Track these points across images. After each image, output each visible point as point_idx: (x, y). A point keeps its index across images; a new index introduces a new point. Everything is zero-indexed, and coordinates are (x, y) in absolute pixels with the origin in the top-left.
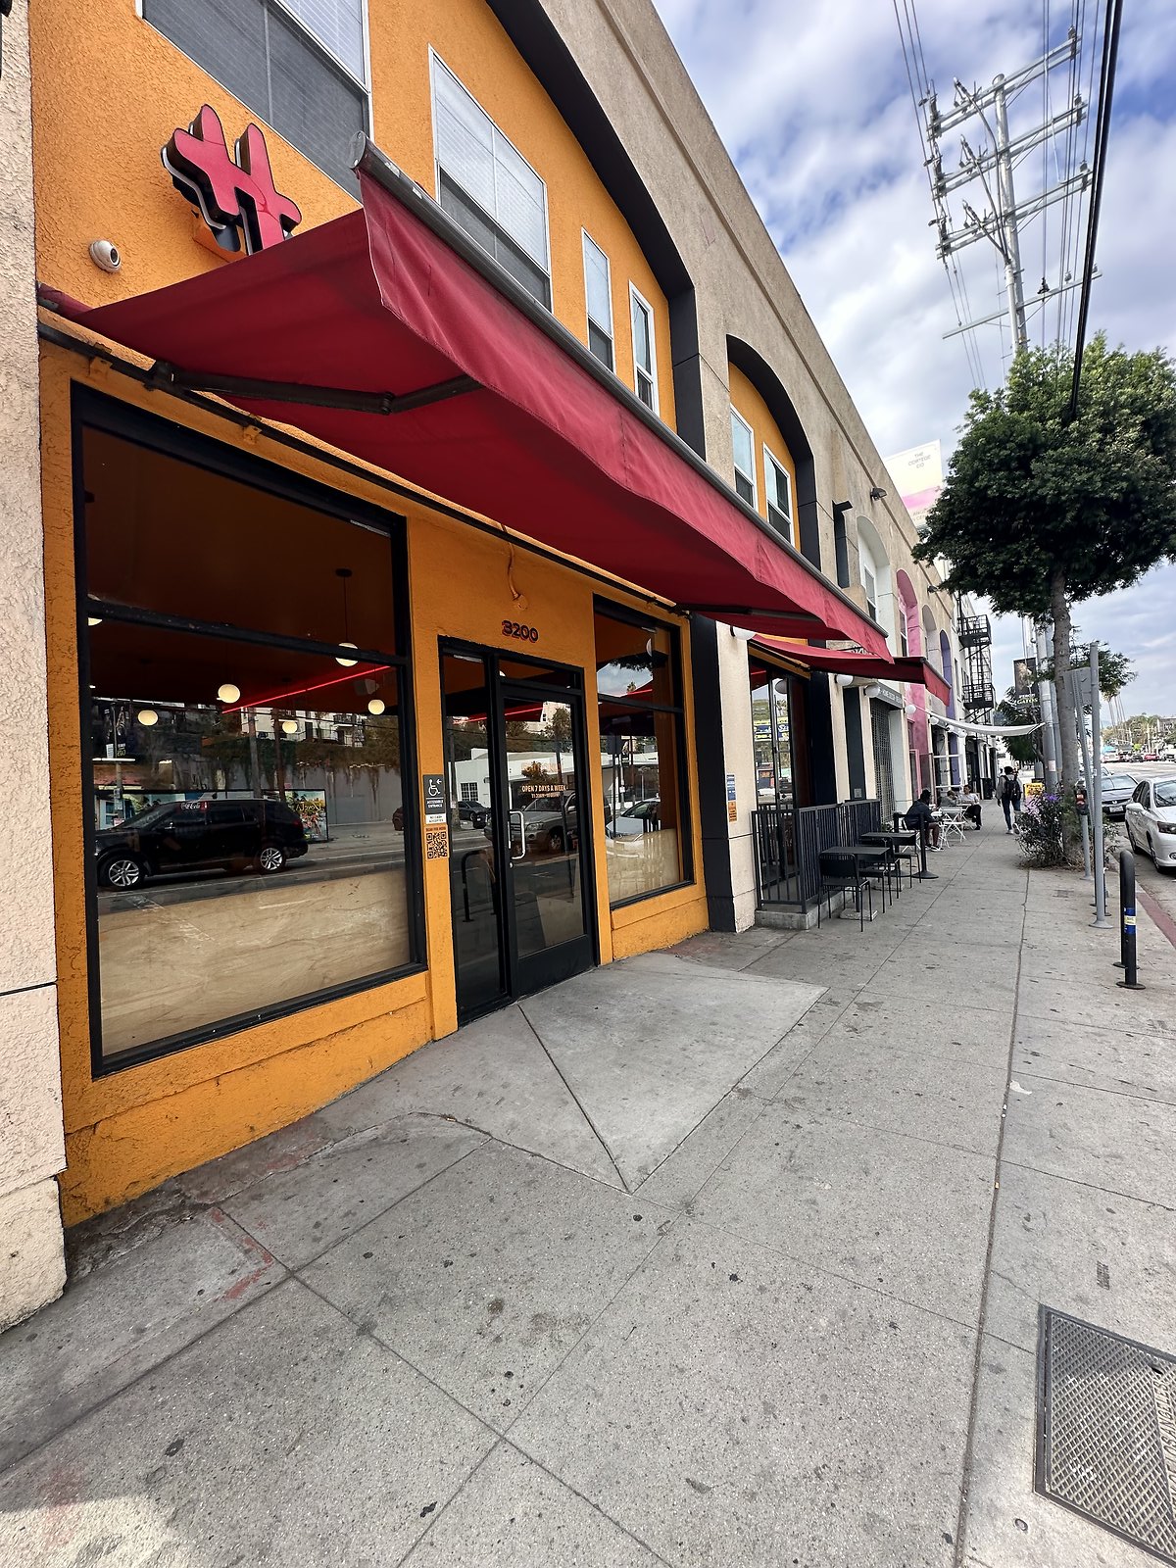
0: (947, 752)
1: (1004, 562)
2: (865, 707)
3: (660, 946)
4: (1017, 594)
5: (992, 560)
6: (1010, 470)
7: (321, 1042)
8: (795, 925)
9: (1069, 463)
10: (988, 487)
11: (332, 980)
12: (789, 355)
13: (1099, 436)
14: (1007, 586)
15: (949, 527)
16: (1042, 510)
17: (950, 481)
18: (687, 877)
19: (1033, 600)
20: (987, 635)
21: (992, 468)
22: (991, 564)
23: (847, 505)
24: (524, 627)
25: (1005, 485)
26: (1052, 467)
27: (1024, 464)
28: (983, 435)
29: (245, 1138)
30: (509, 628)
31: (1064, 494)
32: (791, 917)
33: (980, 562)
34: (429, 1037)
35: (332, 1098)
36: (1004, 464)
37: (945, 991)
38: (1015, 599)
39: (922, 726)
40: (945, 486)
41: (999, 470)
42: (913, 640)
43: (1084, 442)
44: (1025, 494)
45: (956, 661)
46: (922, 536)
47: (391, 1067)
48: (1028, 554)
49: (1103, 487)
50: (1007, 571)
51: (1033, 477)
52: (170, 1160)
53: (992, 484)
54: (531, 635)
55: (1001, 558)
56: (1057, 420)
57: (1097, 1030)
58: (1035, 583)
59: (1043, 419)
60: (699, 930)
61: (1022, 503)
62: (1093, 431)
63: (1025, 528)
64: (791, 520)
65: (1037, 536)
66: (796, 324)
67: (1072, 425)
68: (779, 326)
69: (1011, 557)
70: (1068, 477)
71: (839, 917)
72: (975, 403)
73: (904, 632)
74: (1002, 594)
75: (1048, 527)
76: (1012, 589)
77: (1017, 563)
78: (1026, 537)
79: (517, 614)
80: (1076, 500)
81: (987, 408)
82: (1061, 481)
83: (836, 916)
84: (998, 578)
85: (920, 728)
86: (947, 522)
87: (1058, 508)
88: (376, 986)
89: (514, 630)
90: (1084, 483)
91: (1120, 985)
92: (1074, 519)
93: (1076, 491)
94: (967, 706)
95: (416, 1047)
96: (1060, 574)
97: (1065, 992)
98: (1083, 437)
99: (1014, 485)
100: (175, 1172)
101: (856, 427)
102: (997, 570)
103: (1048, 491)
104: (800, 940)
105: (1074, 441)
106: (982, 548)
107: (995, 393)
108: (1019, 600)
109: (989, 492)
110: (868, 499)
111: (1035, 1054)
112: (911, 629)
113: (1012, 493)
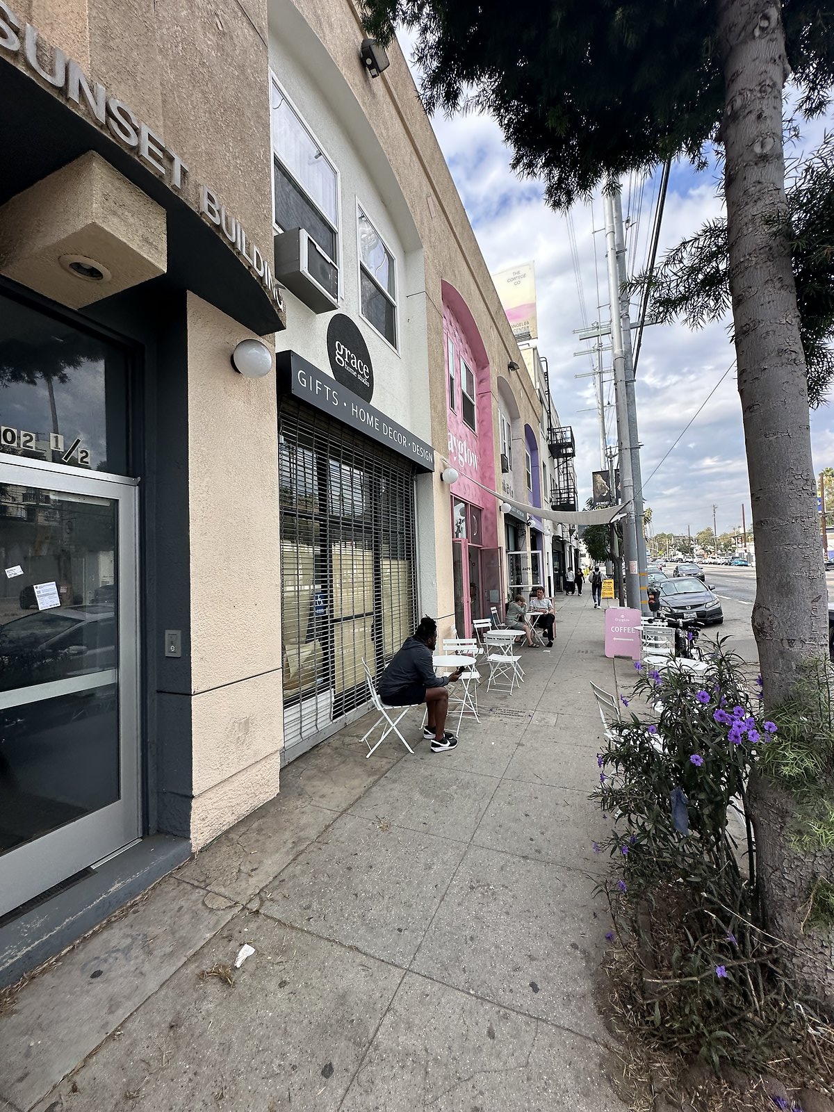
0: (529, 548)
20: (571, 445)
39: (491, 513)
45: (544, 466)
85: (489, 516)
94: (554, 509)
112: (481, 396)
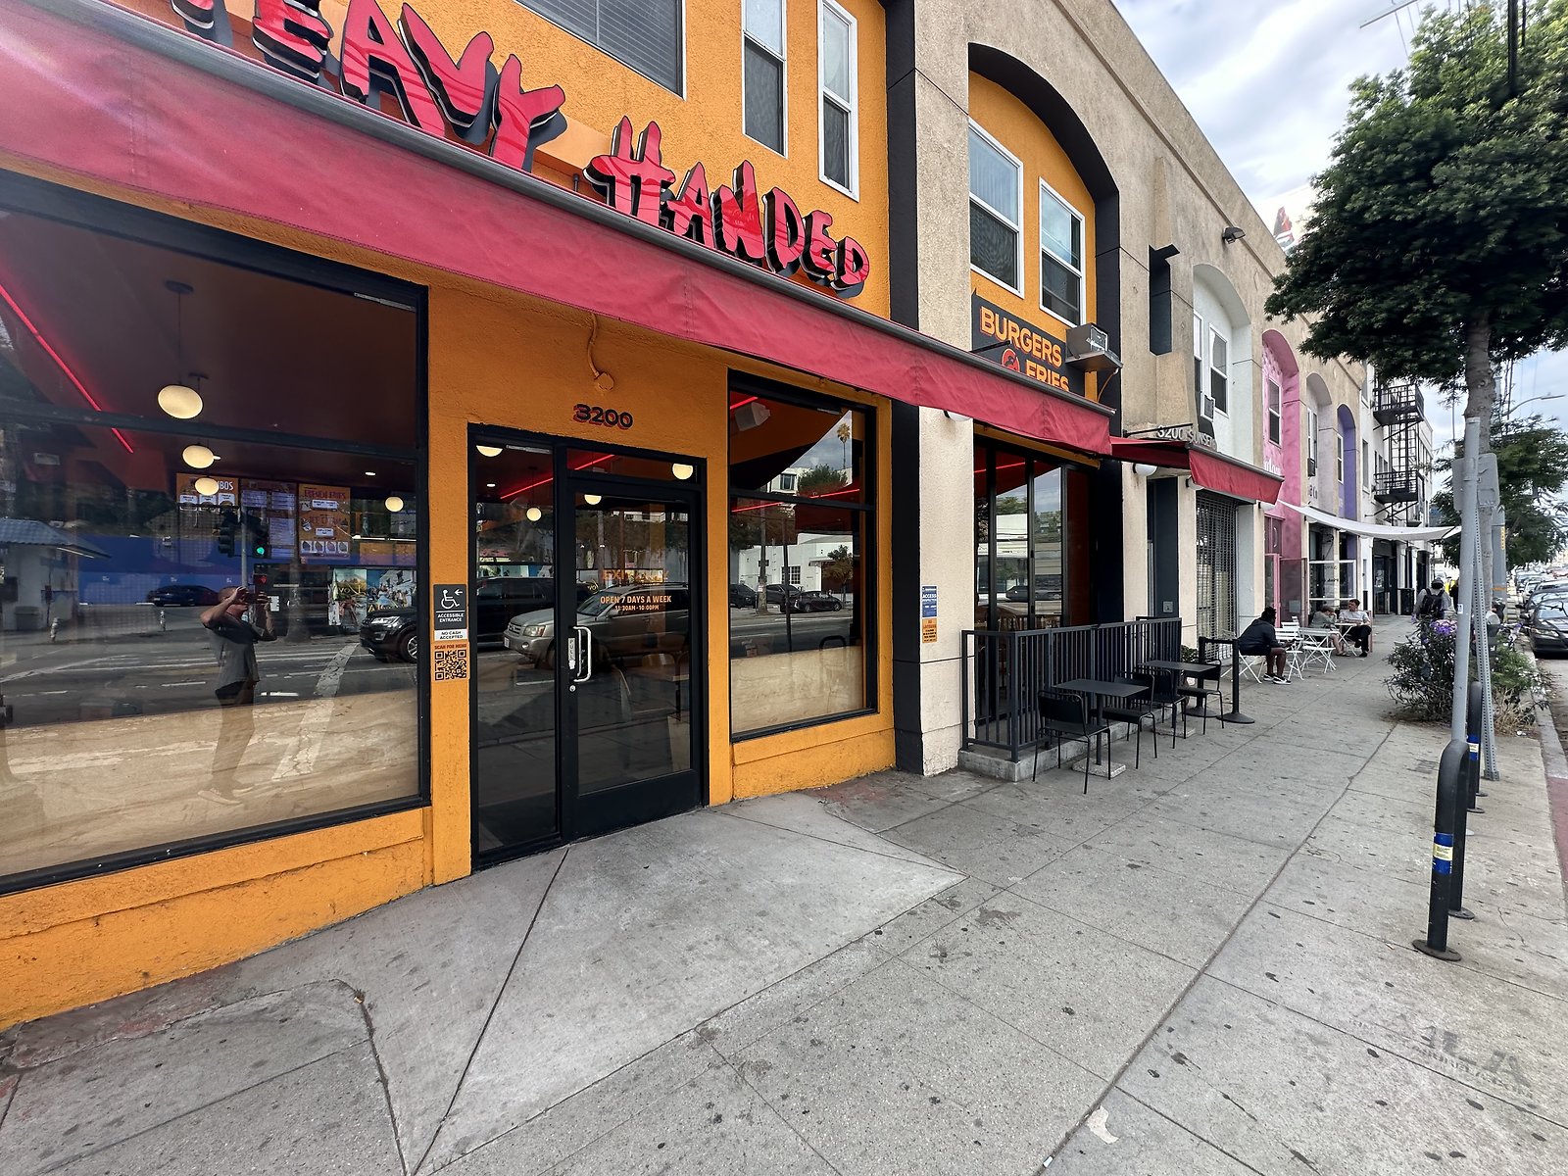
0: (1337, 557)
1: (1389, 311)
2: (1187, 503)
3: (810, 785)
4: (1408, 354)
5: (1373, 309)
6: (1403, 182)
7: (258, 882)
8: (1002, 773)
9: (1497, 162)
10: (1365, 209)
11: (307, 809)
12: (1084, 64)
13: (1550, 116)
14: (1393, 343)
15: (1315, 269)
16: (1449, 233)
17: (1318, 207)
18: (870, 705)
19: (1434, 361)
21: (1373, 182)
22: (1369, 314)
23: (1172, 251)
24: (610, 411)
25: (1392, 203)
26: (1466, 170)
27: (1423, 172)
28: (1361, 138)
29: (137, 984)
30: (583, 413)
31: (1484, 208)
32: (998, 764)
33: (1353, 312)
34: (427, 880)
35: (270, 945)
36: (1393, 174)
37: (1125, 910)
38: (1405, 361)
39: (1295, 524)
40: (1314, 214)
41: (1384, 183)
42: (1290, 418)
43: (1526, 129)
44: (1424, 213)
45: (1365, 444)
46: (1278, 282)
47: (364, 913)
48: (1427, 297)
49: (1552, 192)
50: (1394, 324)
51: (1435, 187)
52: (22, 1004)
53: (1374, 206)
54: (624, 420)
55: (1384, 306)
56: (1482, 102)
57: (1319, 1030)
58: (1438, 337)
59: (1460, 106)
60: (879, 767)
61: (1420, 226)
62: (1544, 111)
63: (1424, 264)
64: (1082, 274)
65: (1443, 272)
66: (1096, 25)
67: (1507, 106)
68: (1067, 27)
69: (1400, 304)
70: (1492, 182)
71: (1072, 768)
72: (1357, 95)
73: (1276, 408)
74: (1385, 355)
75: (1462, 257)
76: (1401, 346)
77: (1409, 310)
78: (1425, 273)
79: (599, 395)
80: (1503, 216)
81: (1375, 100)
82: (1480, 189)
83: (1066, 767)
84: (1380, 333)
85: (1291, 526)
86: (1312, 263)
87: (1476, 229)
88: (348, 822)
89: (593, 415)
90: (1518, 189)
91: (1417, 946)
92: (1501, 242)
93: (1504, 202)
94: (1380, 500)
95: (403, 892)
96: (1483, 322)
97: (1312, 943)
98: (1525, 121)
99: (1407, 203)
100: (29, 1017)
101: (1199, 151)
102: (1377, 322)
103: (1459, 206)
104: (997, 797)
105: (1510, 129)
106: (1358, 293)
107: (1391, 77)
108: (1411, 362)
109: (1366, 216)
110: (1216, 241)
111: (1179, 1059)
112: (1287, 404)
113: (1403, 213)
